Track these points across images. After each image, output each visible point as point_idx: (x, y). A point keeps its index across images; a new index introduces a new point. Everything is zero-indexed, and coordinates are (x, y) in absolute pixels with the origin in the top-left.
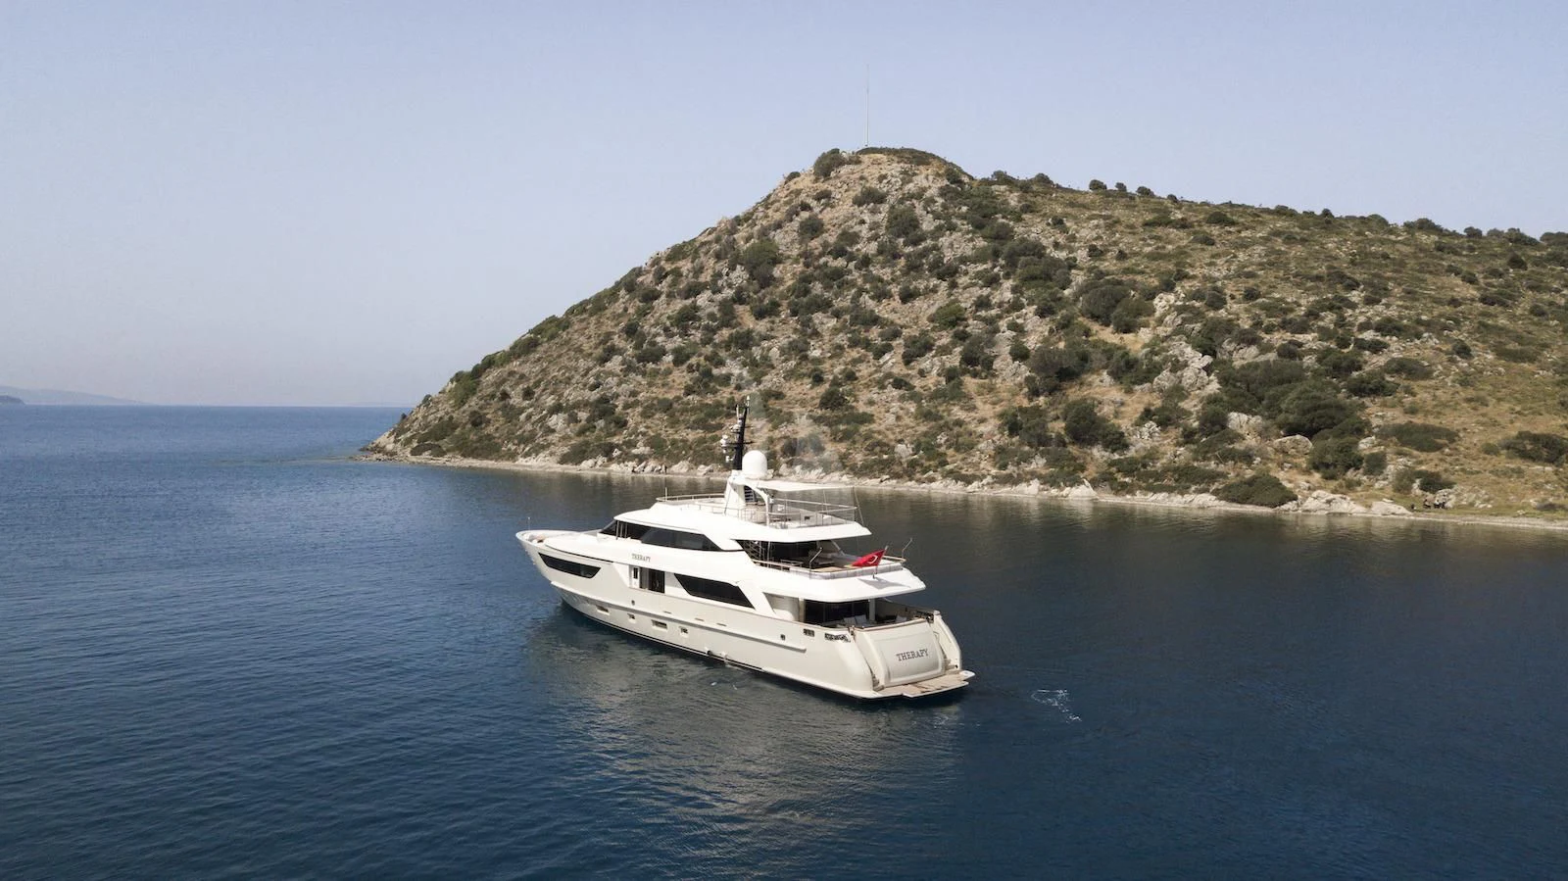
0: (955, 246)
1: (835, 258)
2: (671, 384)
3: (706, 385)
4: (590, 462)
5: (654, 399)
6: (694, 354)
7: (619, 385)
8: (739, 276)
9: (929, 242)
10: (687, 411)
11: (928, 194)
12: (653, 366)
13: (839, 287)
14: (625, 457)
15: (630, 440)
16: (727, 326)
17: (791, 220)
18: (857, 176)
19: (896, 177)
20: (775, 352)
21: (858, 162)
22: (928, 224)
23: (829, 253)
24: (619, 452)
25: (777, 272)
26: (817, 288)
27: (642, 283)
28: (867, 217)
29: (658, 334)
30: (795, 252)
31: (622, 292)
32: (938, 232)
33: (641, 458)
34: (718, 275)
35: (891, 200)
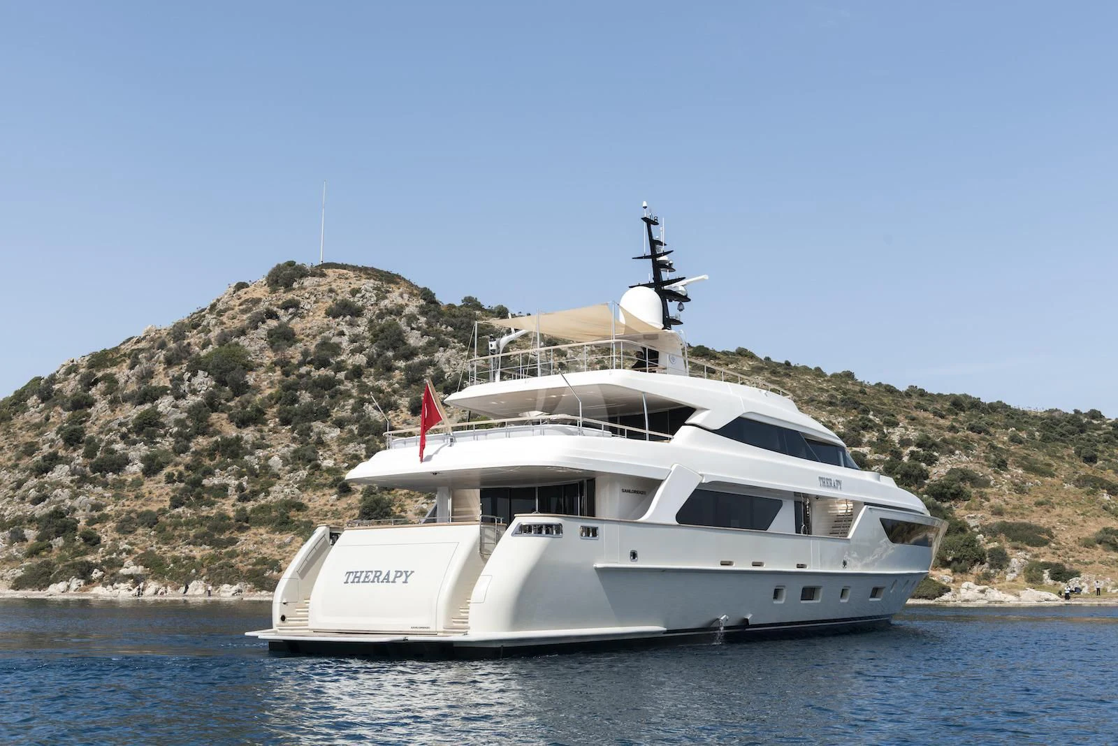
0: (453, 362)
1: (318, 368)
2: (147, 495)
3: (199, 497)
4: (62, 586)
5: (132, 512)
6: (168, 463)
7: (74, 496)
8: (203, 382)
9: (421, 358)
10: (181, 525)
11: (407, 311)
12: (114, 476)
13: (332, 397)
14: (113, 579)
15: (110, 559)
16: (203, 434)
17: (257, 328)
18: (326, 288)
19: (370, 292)
20: (276, 462)
21: (323, 275)
22: (415, 339)
23: (309, 363)
24: (100, 574)
25: (250, 378)
26: (306, 397)
27: (60, 390)
28: (345, 328)
29: (114, 441)
30: (267, 361)
31: (33, 400)
32: (429, 349)
33: (136, 580)
34: (178, 380)
35: (368, 314)
